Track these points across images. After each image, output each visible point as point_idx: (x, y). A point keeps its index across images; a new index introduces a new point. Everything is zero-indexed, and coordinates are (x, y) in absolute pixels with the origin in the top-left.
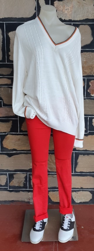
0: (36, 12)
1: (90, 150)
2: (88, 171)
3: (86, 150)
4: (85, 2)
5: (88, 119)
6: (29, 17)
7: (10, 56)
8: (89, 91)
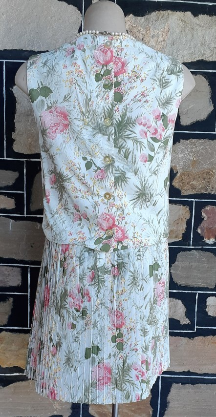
1: (199, 372)
3: (189, 371)
4: (198, 22)
5: (197, 298)
7: (14, 143)
8: (199, 231)
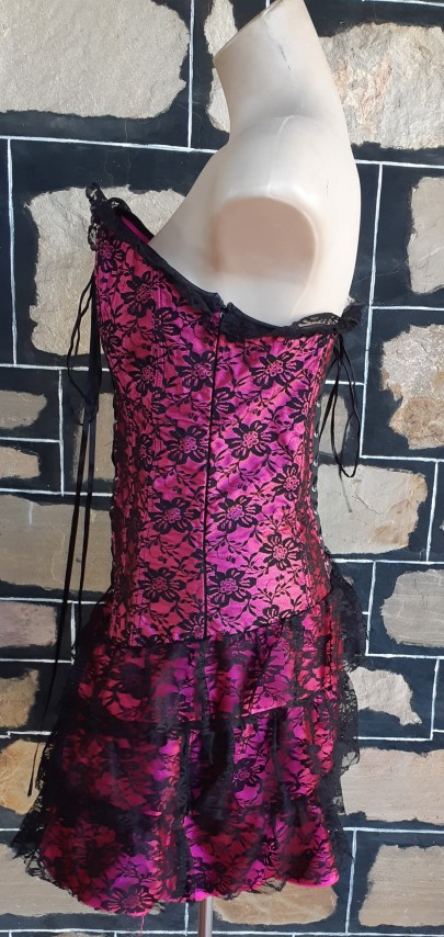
0: (186, 89)
1: (436, 822)
2: (417, 924)
3: (415, 824)
5: (436, 670)
6: (145, 117)
7: (35, 330)
